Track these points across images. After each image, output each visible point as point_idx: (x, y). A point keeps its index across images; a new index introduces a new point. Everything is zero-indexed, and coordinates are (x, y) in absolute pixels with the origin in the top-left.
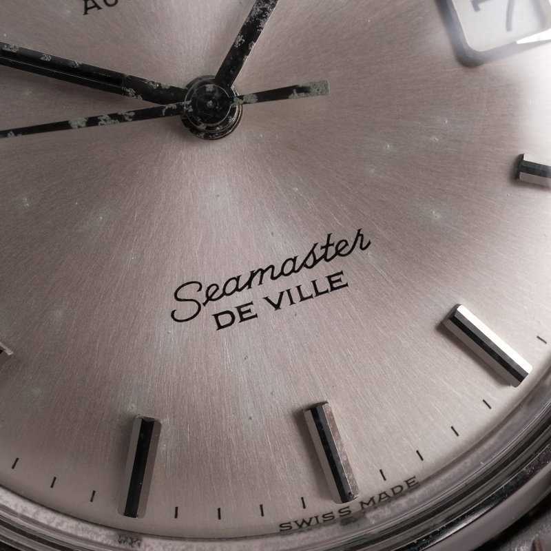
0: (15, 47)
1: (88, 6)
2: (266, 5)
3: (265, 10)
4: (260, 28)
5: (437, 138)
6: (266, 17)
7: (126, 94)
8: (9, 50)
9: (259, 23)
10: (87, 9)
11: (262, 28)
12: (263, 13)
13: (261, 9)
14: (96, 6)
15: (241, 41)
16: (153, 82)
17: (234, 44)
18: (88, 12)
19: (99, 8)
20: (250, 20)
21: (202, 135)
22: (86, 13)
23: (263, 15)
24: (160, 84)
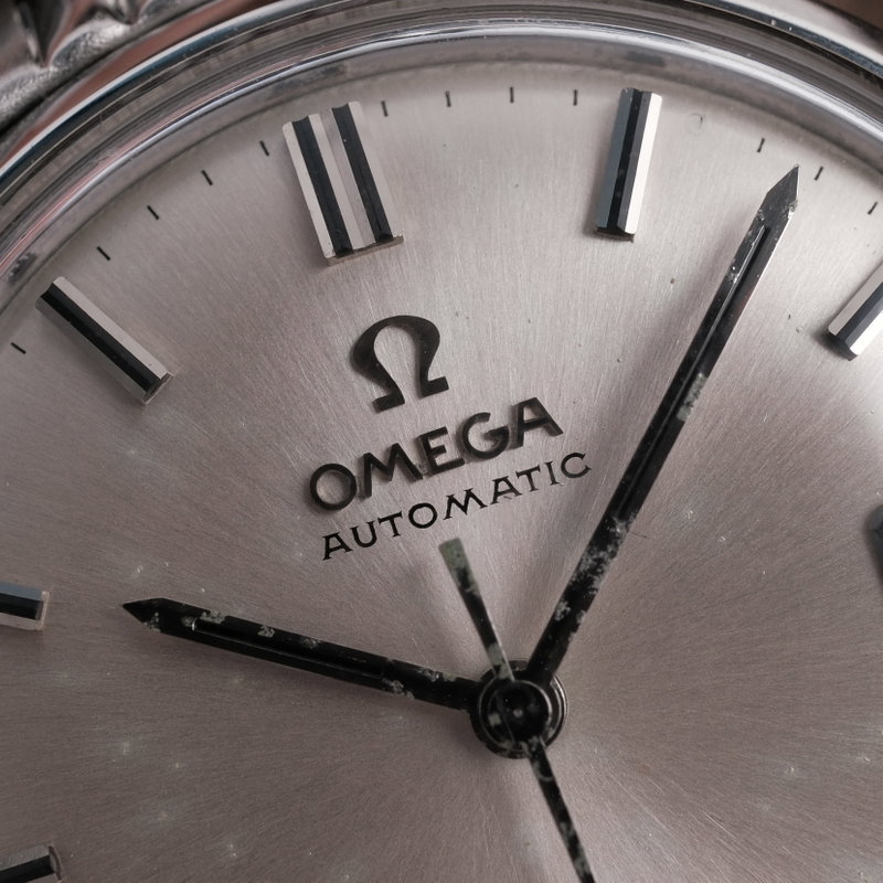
0: (219, 616)
1: (331, 546)
2: (601, 554)
3: (600, 561)
4: (593, 589)
5: (868, 757)
6: (602, 572)
7: (389, 689)
8: (209, 619)
9: (591, 581)
10: (328, 551)
11: (597, 590)
12: (598, 566)
13: (595, 560)
14: (343, 545)
15: (565, 611)
16: (431, 672)
17: (554, 615)
18: (331, 555)
19: (348, 549)
20: (579, 577)
22: (327, 557)
23: (597, 568)
24: (441, 674)
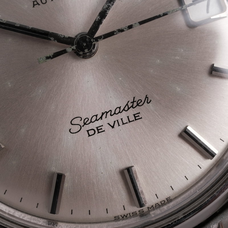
0: (5, 21)
1: (35, 4)
2: (110, 4)
4: (107, 13)
5: (179, 57)
6: (110, 9)
7: (50, 40)
8: (2, 22)
9: (106, 11)
10: (34, 5)
11: (108, 14)
12: (108, 7)
13: (107, 6)
14: (38, 4)
15: (99, 19)
16: (61, 35)
17: (96, 20)
18: (35, 6)
19: (39, 5)
20: (103, 10)
21: (82, 56)
23: (108, 8)
24: (64, 36)
